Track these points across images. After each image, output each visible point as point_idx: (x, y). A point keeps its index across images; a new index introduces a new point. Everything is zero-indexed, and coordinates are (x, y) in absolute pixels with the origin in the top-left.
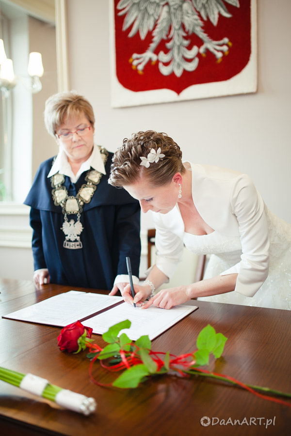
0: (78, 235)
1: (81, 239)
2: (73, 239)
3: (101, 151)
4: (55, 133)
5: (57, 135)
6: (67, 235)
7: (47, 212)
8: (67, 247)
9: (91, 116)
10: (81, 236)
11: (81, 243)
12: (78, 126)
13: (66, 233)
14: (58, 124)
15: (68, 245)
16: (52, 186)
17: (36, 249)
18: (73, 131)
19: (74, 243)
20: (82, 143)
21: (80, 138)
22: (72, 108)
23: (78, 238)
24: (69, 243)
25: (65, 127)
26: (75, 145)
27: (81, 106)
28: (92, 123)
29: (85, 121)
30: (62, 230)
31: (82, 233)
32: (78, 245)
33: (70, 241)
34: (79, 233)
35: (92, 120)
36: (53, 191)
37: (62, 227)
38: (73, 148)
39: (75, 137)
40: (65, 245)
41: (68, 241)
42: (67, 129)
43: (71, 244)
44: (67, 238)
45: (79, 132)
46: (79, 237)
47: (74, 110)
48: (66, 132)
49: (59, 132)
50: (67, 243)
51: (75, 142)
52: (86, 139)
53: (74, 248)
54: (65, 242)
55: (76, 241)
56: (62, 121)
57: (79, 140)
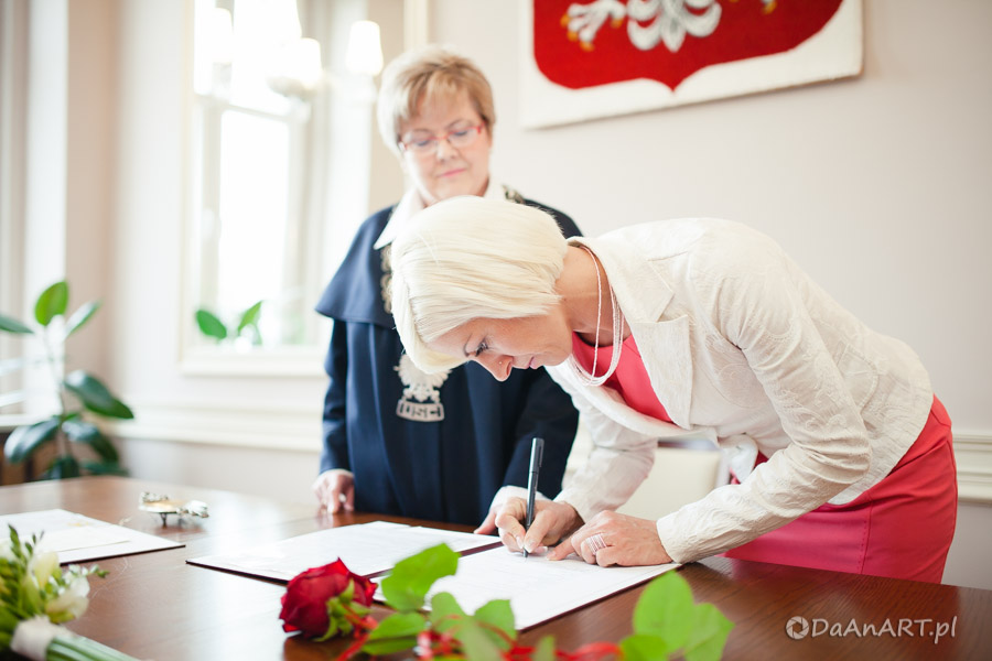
0: (435, 388)
1: (441, 396)
2: (421, 397)
3: (507, 194)
4: (399, 139)
5: (402, 145)
6: (408, 387)
7: (365, 326)
8: (405, 415)
9: (485, 105)
10: (442, 390)
11: (441, 406)
12: (452, 124)
13: (405, 381)
14: (405, 115)
15: (408, 410)
16: (384, 268)
17: (331, 426)
18: (441, 134)
19: (423, 407)
20: (459, 164)
21: (455, 153)
22: (440, 80)
23: (435, 395)
24: (412, 405)
25: (422, 124)
26: (442, 170)
27: (463, 79)
28: (486, 121)
29: (468, 114)
30: (397, 373)
31: (445, 382)
32: (432, 413)
33: (413, 400)
34: (439, 383)
35: (487, 113)
36: (384, 279)
37: (398, 364)
38: (438, 177)
39: (442, 150)
40: (401, 411)
41: (409, 400)
42: (425, 130)
43: (417, 407)
44: (407, 393)
45: (452, 138)
46: (437, 393)
47: (445, 84)
48: (423, 136)
49: (407, 137)
50: (407, 404)
51: (443, 161)
52: (469, 155)
53: (421, 418)
54: (401, 402)
55: (429, 401)
56: (414, 109)
57: (453, 157)
